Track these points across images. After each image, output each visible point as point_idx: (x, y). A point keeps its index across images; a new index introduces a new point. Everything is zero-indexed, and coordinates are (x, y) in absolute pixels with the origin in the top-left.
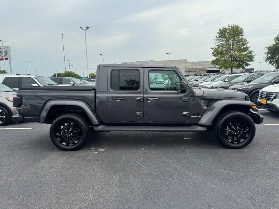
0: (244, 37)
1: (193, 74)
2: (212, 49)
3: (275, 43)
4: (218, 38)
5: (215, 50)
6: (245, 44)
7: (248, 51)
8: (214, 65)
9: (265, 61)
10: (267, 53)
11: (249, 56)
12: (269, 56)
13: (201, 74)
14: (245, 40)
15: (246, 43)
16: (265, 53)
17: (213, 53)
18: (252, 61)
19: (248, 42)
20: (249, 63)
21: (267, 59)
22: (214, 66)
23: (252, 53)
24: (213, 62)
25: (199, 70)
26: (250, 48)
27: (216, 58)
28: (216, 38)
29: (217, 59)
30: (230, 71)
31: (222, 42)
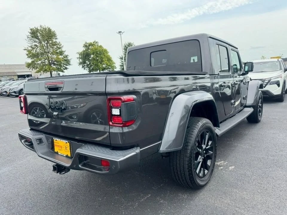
0: (58, 41)
1: (5, 79)
2: (25, 51)
3: (85, 50)
4: (30, 38)
5: (29, 51)
6: (59, 48)
7: (63, 55)
8: (30, 68)
9: (79, 65)
10: (79, 58)
11: (66, 60)
12: (81, 61)
13: (14, 79)
14: (59, 44)
15: (61, 46)
16: (77, 58)
17: (27, 55)
18: (70, 64)
19: (63, 46)
20: (67, 67)
21: (80, 64)
22: (31, 70)
23: (68, 57)
24: (29, 65)
25: (8, 75)
26: (65, 52)
27: (32, 60)
28: (28, 38)
29: (33, 62)
30: (50, 75)
31: (36, 43)
